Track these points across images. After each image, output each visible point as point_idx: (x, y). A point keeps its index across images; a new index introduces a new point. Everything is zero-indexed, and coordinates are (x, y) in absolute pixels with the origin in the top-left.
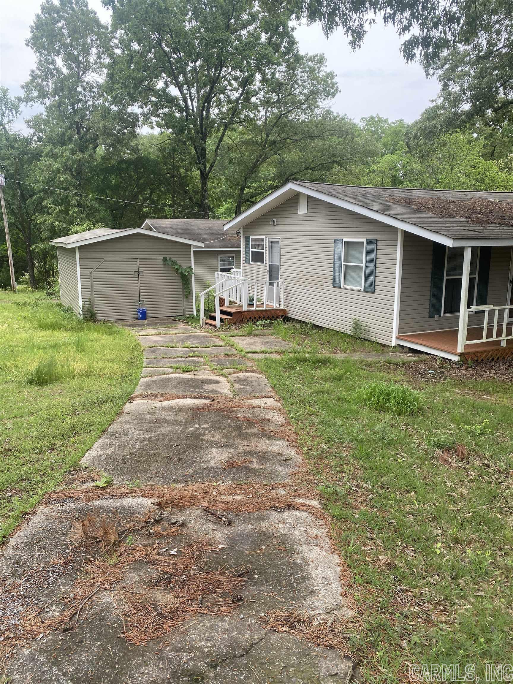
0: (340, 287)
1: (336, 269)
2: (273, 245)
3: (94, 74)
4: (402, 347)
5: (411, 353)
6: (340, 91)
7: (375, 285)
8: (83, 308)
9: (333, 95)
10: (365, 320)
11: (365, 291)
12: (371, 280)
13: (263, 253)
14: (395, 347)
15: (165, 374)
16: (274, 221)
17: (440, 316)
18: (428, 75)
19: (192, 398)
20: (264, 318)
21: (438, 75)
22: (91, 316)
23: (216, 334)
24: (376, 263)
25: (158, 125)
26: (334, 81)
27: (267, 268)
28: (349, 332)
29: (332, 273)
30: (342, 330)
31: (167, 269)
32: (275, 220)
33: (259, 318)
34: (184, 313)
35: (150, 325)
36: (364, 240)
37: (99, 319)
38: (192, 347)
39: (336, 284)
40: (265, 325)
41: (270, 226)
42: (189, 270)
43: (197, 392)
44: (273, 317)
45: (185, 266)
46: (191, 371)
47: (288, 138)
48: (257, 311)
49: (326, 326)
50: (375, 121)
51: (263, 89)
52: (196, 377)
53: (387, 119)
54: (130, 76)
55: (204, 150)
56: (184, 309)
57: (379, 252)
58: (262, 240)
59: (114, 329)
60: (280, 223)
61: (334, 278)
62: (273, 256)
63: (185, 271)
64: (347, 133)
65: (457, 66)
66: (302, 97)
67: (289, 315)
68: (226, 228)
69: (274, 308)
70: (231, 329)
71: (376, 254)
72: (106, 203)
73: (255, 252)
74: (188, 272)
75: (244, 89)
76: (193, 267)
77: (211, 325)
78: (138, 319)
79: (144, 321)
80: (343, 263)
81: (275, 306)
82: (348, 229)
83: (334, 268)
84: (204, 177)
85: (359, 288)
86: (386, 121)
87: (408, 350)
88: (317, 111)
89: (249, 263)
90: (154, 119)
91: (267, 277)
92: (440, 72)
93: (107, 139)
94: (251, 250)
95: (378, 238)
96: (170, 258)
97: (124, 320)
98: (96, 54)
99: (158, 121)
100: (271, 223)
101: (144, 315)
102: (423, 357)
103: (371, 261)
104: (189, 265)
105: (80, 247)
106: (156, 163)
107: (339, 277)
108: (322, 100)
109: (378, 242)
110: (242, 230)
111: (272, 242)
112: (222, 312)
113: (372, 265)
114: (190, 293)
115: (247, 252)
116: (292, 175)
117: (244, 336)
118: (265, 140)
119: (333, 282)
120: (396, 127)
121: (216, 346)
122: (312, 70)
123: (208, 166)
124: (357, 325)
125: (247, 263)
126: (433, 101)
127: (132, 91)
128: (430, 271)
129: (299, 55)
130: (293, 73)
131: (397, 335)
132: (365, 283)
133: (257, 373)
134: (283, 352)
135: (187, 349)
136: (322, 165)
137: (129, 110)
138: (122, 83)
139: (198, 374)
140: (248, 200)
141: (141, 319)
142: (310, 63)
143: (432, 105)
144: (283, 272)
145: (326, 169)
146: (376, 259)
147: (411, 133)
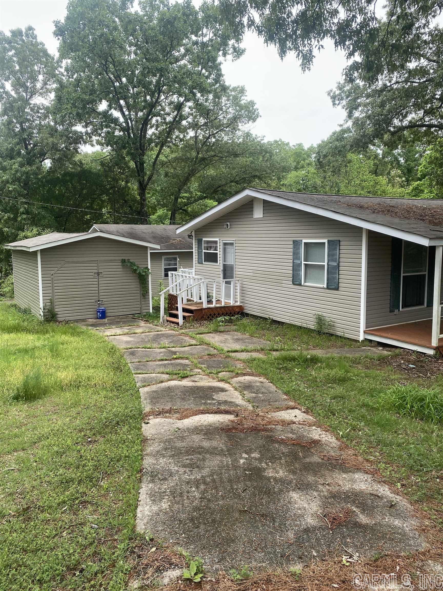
0: (300, 285)
1: (296, 268)
2: (226, 247)
3: (40, 98)
4: (371, 341)
5: (380, 347)
6: (261, 116)
7: (339, 283)
8: (44, 309)
9: (254, 120)
10: (328, 316)
11: (328, 288)
12: (334, 278)
13: (217, 253)
14: (363, 341)
15: (162, 382)
16: (227, 225)
17: (399, 310)
18: (334, 104)
19: (212, 413)
20: (223, 314)
21: (343, 104)
22: (52, 317)
23: (183, 331)
24: (339, 262)
25: (99, 143)
26: (255, 107)
27: (221, 268)
28: (312, 327)
29: (291, 272)
30: (305, 325)
31: (125, 270)
32: (229, 224)
33: (219, 314)
34: (141, 311)
35: (110, 324)
36: (325, 241)
37: (60, 319)
38: (169, 348)
39: (296, 281)
40: (226, 321)
41: (223, 230)
42: (147, 270)
43: (210, 404)
44: (231, 313)
45: (142, 266)
46: (187, 377)
47: (215, 156)
48: (216, 308)
49: (288, 322)
50: (279, 144)
51: (192, 114)
52: (198, 384)
53: (289, 143)
54: (79, 98)
55: (142, 164)
56: (141, 308)
57: (342, 251)
58: (216, 242)
59: (78, 330)
60: (233, 226)
61: (293, 276)
62: (226, 257)
63: (143, 272)
64: (266, 152)
65: (358, 98)
66: (225, 121)
67: (246, 311)
68: (178, 231)
69: (232, 304)
70: (194, 326)
71: (339, 254)
72: (51, 211)
73: (207, 253)
74: (145, 272)
75: (178, 112)
76: (149, 267)
77: (173, 322)
78: (98, 318)
79: (104, 320)
80: (303, 262)
81: (232, 303)
82: (307, 231)
83: (293, 267)
84: (143, 188)
85: (322, 286)
86: (287, 144)
87: (376, 344)
88: (239, 133)
89: (202, 263)
90: (94, 138)
91: (221, 276)
92: (344, 102)
93: (55, 154)
94: (203, 251)
95: (341, 239)
96: (129, 259)
97: (83, 320)
98: (43, 81)
99: (98, 140)
100: (225, 226)
101: (103, 315)
102: (397, 351)
103: (334, 260)
104: (146, 266)
105: (42, 251)
106: (98, 175)
107: (300, 275)
108: (244, 124)
109: (341, 242)
110: (193, 234)
111: (225, 244)
112: (184, 310)
113: (335, 264)
114: (147, 292)
115: (199, 253)
116: (220, 187)
117: (210, 333)
118: (196, 157)
119: (293, 280)
120: (296, 149)
121: (192, 345)
122: (235, 98)
123: (146, 178)
124: (320, 320)
125: (199, 263)
126: (341, 126)
127: (80, 111)
128: (390, 269)
129: (225, 85)
130: (218, 101)
131: (365, 329)
132: (328, 280)
133: (256, 376)
134: (262, 350)
135: (164, 350)
136: (244, 178)
137: (74, 128)
138: (72, 104)
139: (196, 380)
140: (181, 209)
141: (101, 318)
142: (233, 93)
143: (338, 129)
144: (238, 272)
145: (248, 182)
146: (339, 258)
147: (322, 152)
